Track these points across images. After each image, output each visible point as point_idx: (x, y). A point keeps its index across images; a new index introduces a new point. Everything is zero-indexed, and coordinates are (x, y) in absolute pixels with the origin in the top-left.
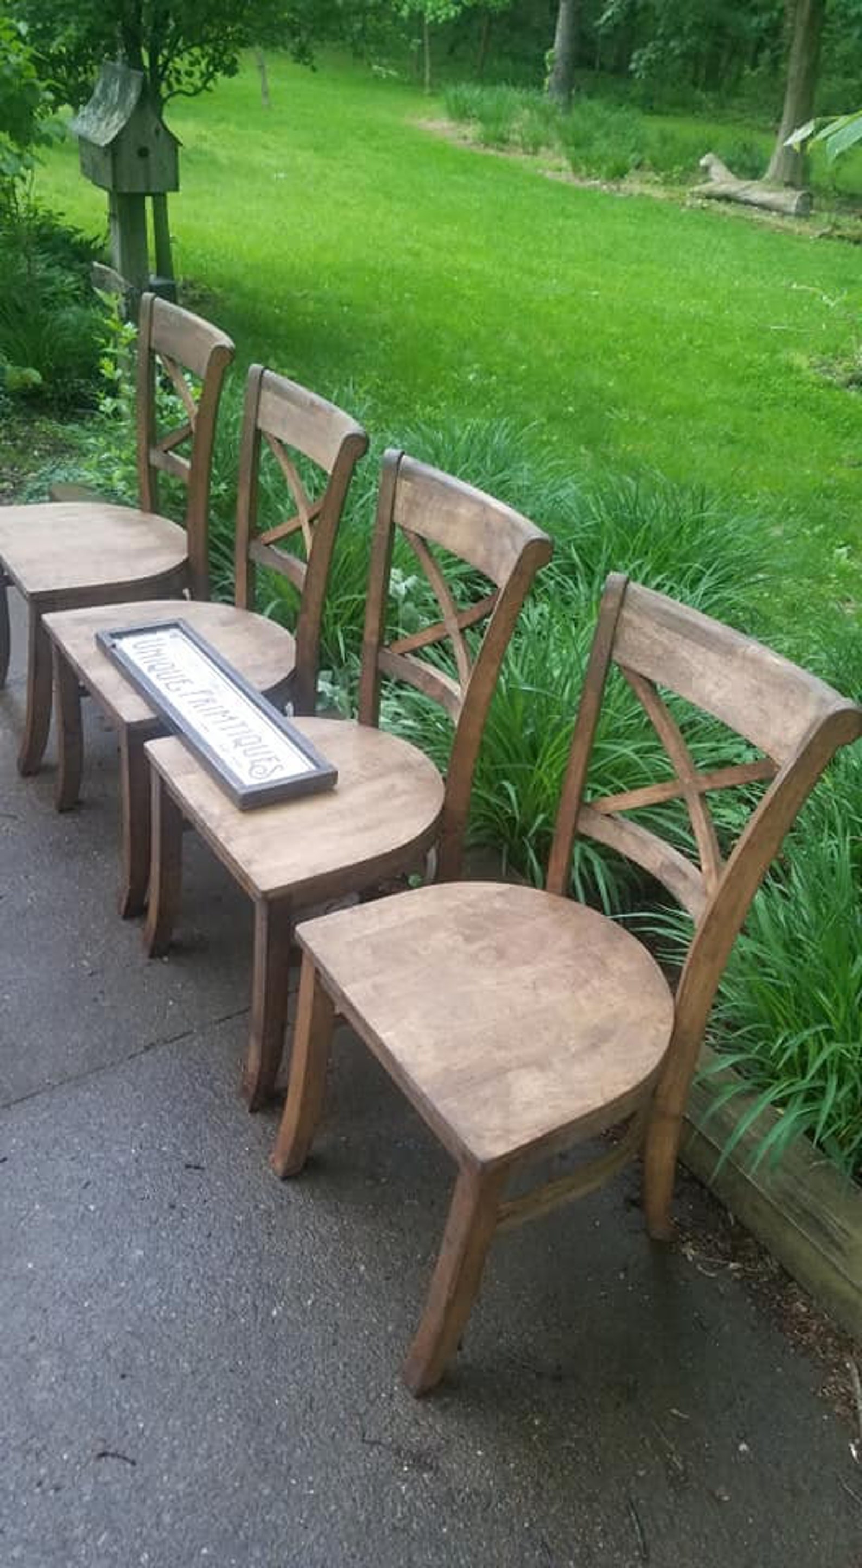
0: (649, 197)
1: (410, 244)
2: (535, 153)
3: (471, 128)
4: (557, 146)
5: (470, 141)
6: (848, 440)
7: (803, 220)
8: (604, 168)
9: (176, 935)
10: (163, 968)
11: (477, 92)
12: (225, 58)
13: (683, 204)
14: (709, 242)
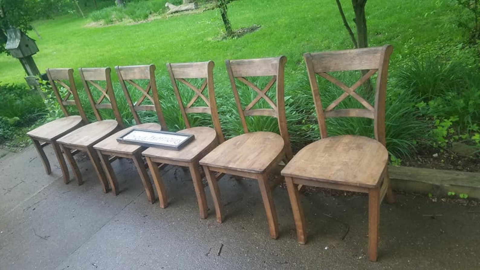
0: (157, 19)
1: (99, 54)
2: (122, 21)
3: (101, 22)
4: (127, 17)
5: (102, 25)
6: (227, 51)
7: (197, 9)
8: (142, 17)
9: (120, 190)
10: (120, 196)
11: (98, 12)
12: (27, 26)
13: (167, 18)
14: (177, 24)
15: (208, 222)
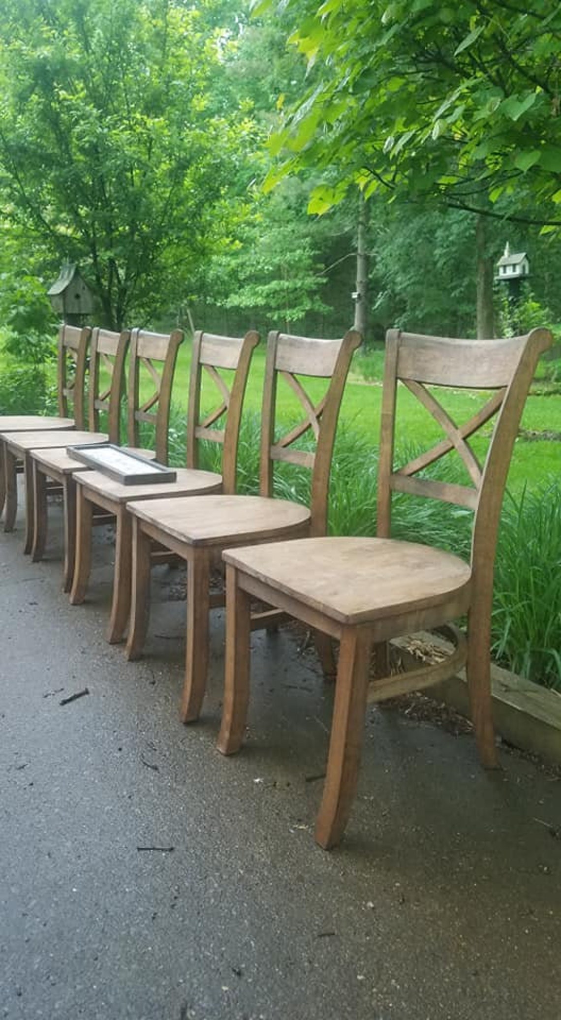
15: (111, 649)
